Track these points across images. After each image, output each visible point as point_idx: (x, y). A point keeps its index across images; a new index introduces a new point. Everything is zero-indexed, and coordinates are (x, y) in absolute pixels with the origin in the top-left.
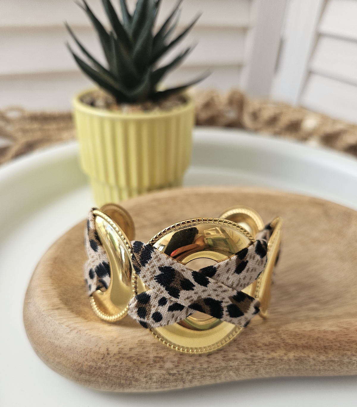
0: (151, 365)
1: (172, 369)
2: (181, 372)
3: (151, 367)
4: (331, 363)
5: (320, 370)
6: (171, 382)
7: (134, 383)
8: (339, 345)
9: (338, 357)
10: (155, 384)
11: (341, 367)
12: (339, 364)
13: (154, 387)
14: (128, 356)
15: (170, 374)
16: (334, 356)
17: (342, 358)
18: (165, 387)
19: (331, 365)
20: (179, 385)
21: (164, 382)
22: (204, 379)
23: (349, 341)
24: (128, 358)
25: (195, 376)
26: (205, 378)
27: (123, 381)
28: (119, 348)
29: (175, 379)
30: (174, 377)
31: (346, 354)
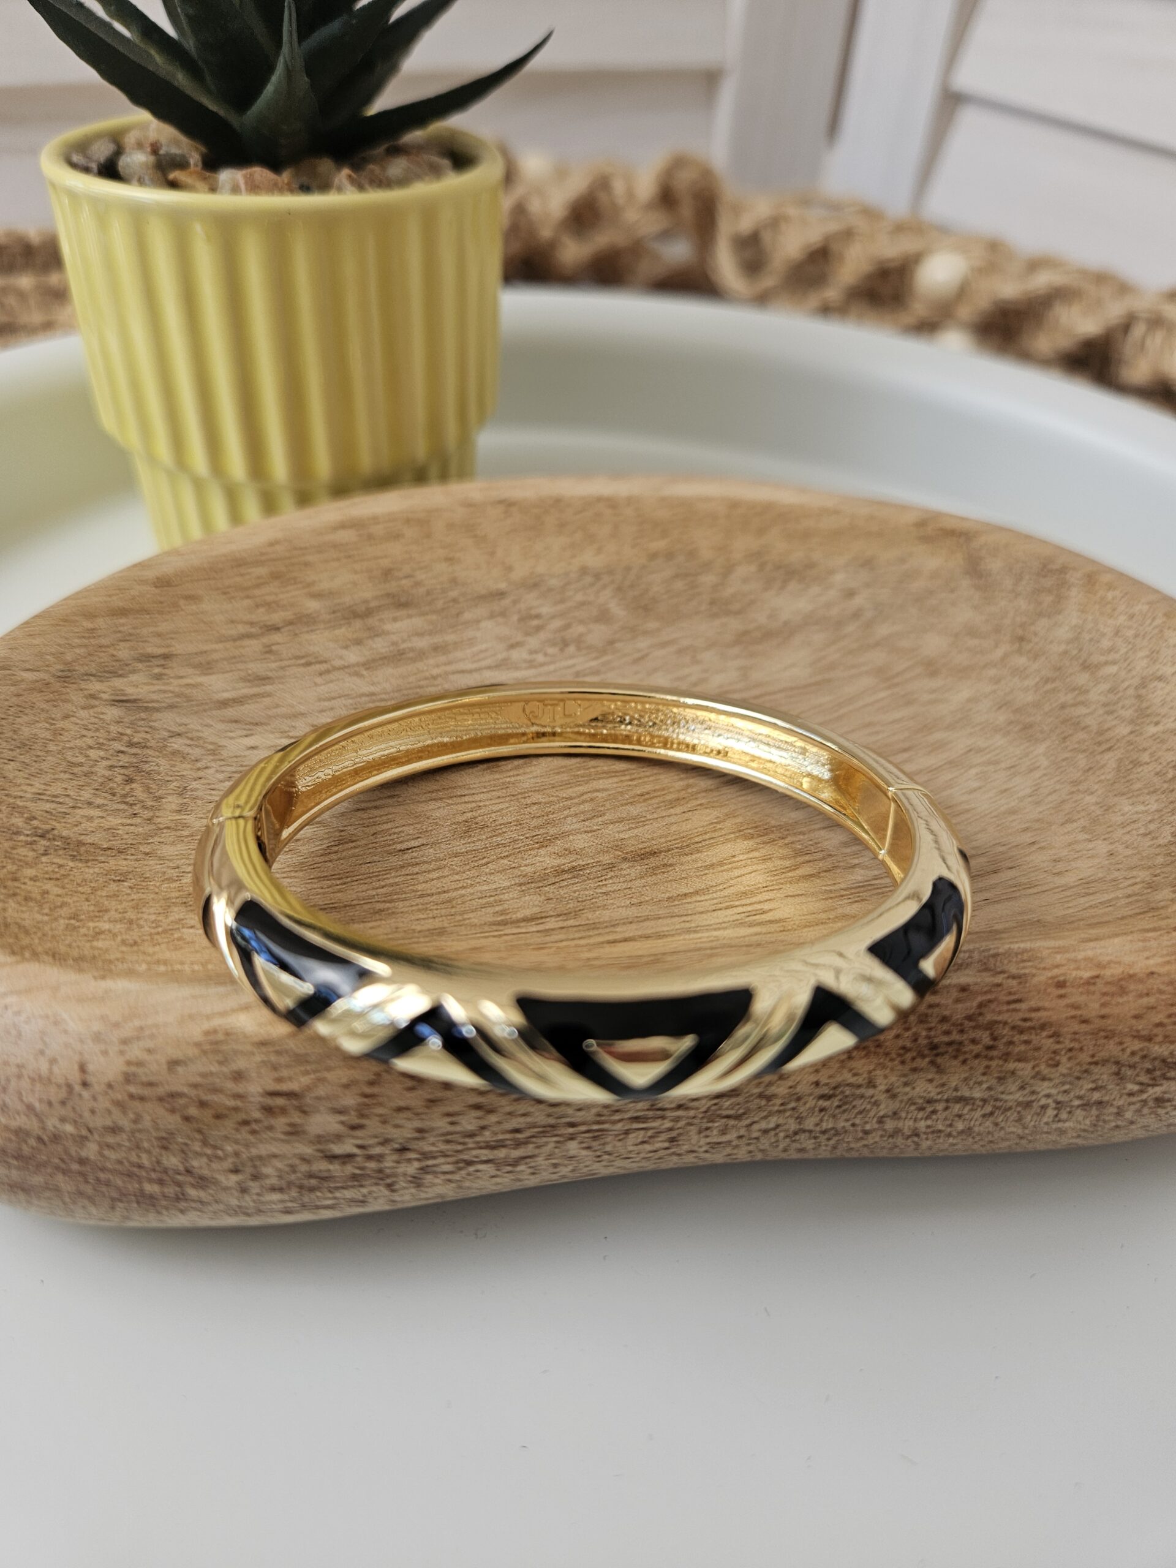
0: (255, 1126)
1: (338, 1138)
2: (377, 1150)
3: (254, 1132)
4: (956, 1108)
5: (917, 1135)
6: (337, 1188)
7: (192, 1192)
8: (986, 1040)
9: (985, 1086)
10: (276, 1197)
11: (996, 1124)
12: (988, 1109)
13: (274, 1206)
14: (161, 1091)
15: (332, 1158)
16: (971, 1083)
17: (1001, 1089)
18: (318, 1207)
19: (960, 1116)
20: (376, 1198)
21: (312, 1189)
22: (469, 1174)
23: (1028, 1024)
24: (161, 1099)
25: (434, 1166)
26: (471, 1169)
27: (150, 1188)
28: (129, 1063)
29: (354, 1177)
30: (349, 1169)
31: (1013, 1073)
